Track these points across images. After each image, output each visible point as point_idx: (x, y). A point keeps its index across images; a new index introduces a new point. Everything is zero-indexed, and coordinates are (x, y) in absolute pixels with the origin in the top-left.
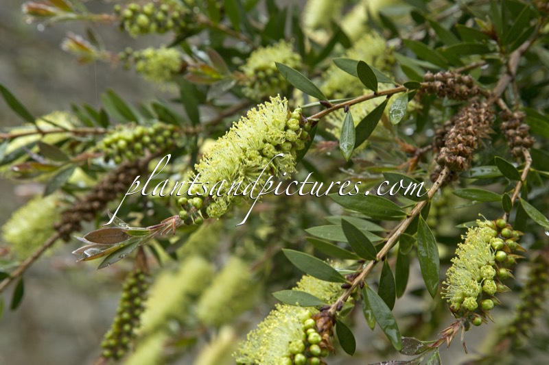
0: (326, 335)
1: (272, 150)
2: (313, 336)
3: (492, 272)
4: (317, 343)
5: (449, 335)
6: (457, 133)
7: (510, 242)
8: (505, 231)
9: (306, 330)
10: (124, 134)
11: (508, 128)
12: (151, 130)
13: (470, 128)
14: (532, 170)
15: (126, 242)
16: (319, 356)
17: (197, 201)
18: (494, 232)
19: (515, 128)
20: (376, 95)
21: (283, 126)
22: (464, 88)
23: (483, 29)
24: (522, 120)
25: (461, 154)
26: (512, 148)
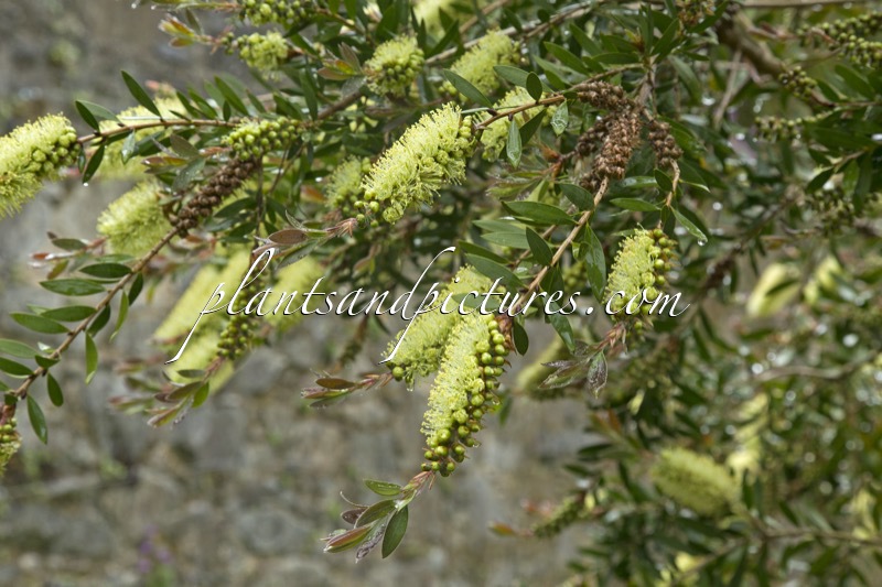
0: (508, 336)
1: (446, 157)
2: (498, 337)
3: (652, 279)
4: (502, 344)
5: (612, 338)
6: (614, 144)
7: (667, 250)
8: (662, 240)
9: (490, 331)
10: (250, 128)
11: (655, 139)
12: (276, 124)
13: (625, 139)
14: (681, 181)
15: (304, 243)
16: (504, 355)
17: (374, 204)
18: (652, 241)
19: (663, 139)
20: (537, 104)
21: (456, 133)
22: (614, 98)
23: (633, 41)
24: (668, 131)
25: (620, 164)
26: (660, 158)
